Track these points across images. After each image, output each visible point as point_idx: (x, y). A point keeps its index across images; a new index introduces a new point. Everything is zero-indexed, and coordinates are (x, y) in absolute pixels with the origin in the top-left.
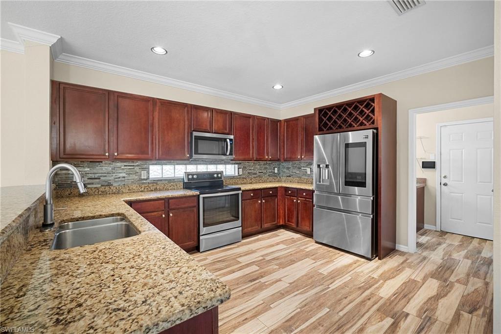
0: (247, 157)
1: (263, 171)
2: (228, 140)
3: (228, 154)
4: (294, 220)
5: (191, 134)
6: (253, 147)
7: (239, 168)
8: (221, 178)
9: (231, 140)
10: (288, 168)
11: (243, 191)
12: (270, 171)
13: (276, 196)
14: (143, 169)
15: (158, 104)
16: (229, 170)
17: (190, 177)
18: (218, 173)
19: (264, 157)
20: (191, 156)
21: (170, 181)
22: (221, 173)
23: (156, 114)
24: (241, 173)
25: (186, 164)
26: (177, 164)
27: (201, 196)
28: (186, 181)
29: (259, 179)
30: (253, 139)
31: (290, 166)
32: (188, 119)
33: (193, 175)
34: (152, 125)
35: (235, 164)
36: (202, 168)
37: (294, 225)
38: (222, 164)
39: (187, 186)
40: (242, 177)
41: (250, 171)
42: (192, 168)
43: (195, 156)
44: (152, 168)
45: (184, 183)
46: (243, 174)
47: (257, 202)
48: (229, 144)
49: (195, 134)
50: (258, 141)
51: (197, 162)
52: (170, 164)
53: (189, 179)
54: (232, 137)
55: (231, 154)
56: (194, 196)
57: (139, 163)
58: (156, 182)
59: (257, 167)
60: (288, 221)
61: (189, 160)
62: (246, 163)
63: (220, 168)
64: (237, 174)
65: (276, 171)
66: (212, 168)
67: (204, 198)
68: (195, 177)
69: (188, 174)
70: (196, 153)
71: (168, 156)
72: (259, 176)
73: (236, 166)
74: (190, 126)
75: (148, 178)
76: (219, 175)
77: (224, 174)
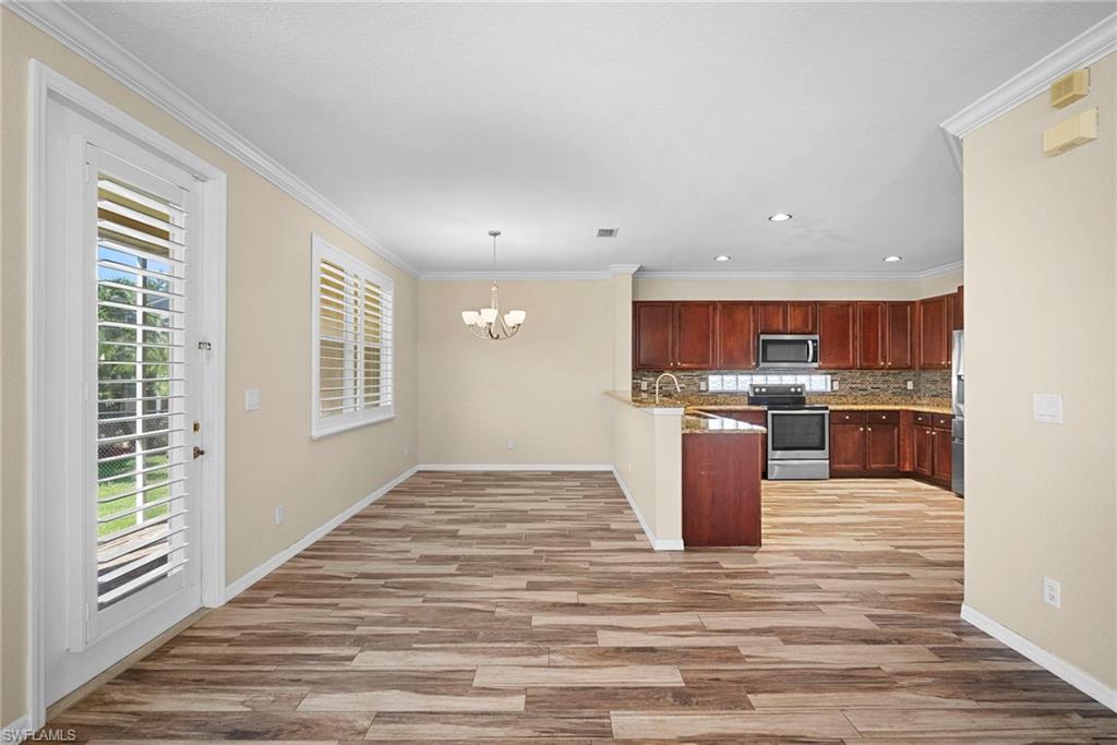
0: (843, 364)
1: (881, 386)
2: (810, 342)
3: (810, 360)
4: (928, 464)
5: (759, 337)
6: (854, 349)
7: (832, 381)
8: (801, 393)
9: (814, 341)
10: (934, 382)
11: (831, 411)
12: (897, 386)
13: (898, 425)
14: (702, 379)
15: (719, 307)
16: (816, 383)
17: (757, 390)
18: (796, 387)
19: (878, 364)
20: (758, 365)
21: (731, 394)
22: (802, 386)
23: (718, 318)
24: (836, 388)
25: (751, 374)
26: (741, 374)
27: (770, 412)
28: (752, 395)
29: (873, 396)
30: (854, 337)
31: (938, 379)
32: (754, 320)
33: (760, 388)
34: (713, 331)
35: (826, 374)
36: (774, 380)
37: (927, 471)
38: (804, 374)
39: (753, 401)
40: (838, 393)
41: (854, 386)
42: (759, 380)
43: (762, 365)
44: (712, 378)
45: (749, 398)
46: (840, 389)
47: (858, 429)
48: (811, 347)
49: (762, 337)
50: (865, 340)
51: (765, 372)
52: (732, 373)
53: (755, 393)
54: (817, 337)
55: (814, 360)
56: (760, 411)
57: (698, 373)
58: (715, 394)
59: (869, 380)
60: (919, 465)
61: (755, 370)
62: (847, 373)
63: (802, 379)
64: (829, 389)
65: (910, 385)
66: (788, 380)
67: (773, 415)
68: (763, 390)
69: (753, 387)
70: (764, 360)
71: (731, 365)
72: (873, 394)
73: (829, 377)
74: (756, 328)
75: (707, 390)
76: (799, 390)
77: (807, 388)
